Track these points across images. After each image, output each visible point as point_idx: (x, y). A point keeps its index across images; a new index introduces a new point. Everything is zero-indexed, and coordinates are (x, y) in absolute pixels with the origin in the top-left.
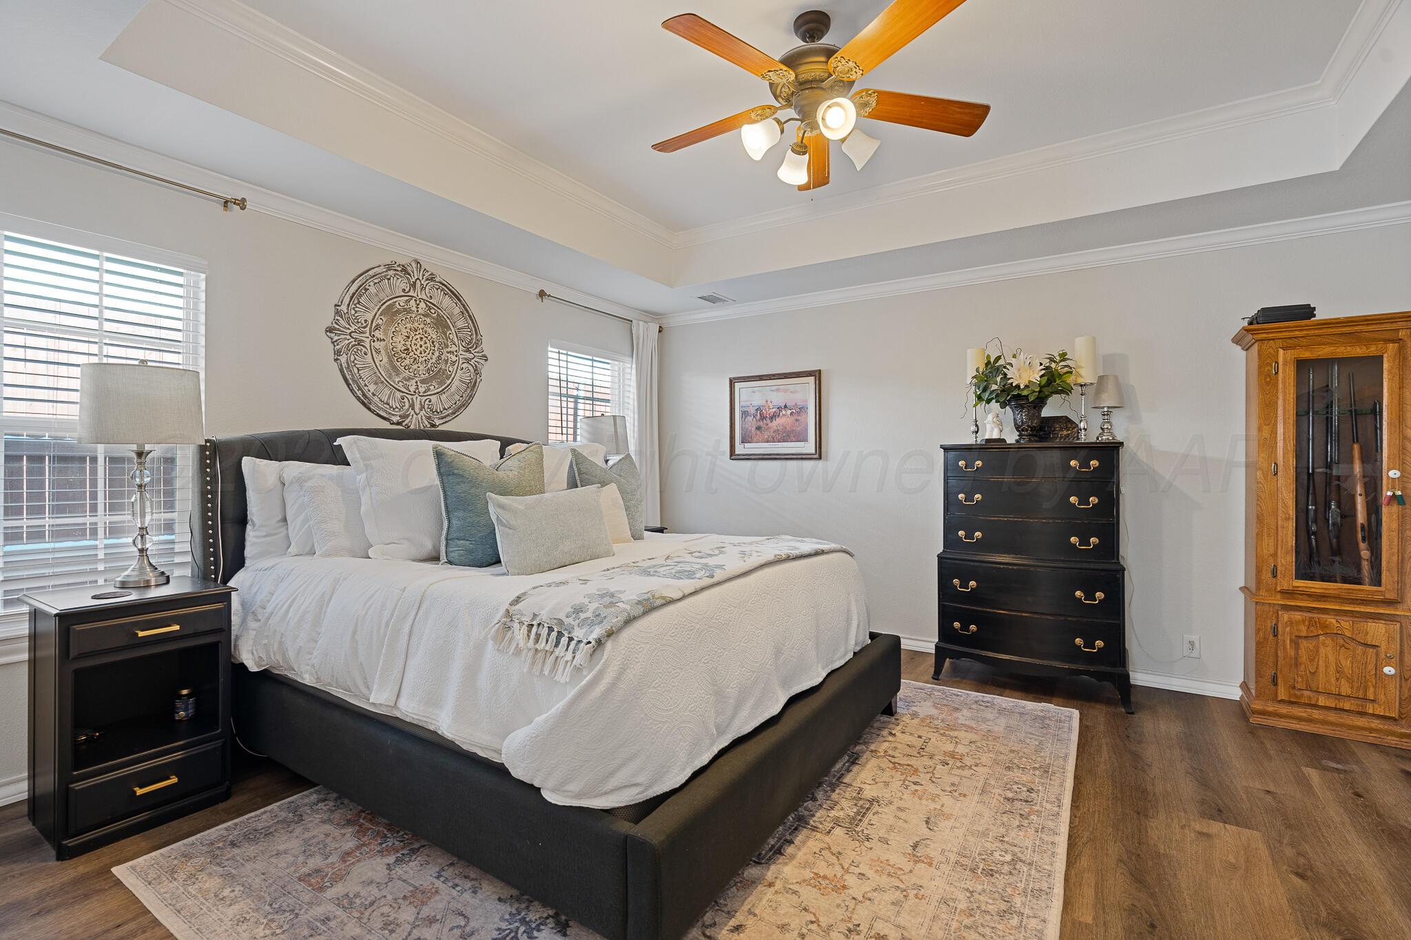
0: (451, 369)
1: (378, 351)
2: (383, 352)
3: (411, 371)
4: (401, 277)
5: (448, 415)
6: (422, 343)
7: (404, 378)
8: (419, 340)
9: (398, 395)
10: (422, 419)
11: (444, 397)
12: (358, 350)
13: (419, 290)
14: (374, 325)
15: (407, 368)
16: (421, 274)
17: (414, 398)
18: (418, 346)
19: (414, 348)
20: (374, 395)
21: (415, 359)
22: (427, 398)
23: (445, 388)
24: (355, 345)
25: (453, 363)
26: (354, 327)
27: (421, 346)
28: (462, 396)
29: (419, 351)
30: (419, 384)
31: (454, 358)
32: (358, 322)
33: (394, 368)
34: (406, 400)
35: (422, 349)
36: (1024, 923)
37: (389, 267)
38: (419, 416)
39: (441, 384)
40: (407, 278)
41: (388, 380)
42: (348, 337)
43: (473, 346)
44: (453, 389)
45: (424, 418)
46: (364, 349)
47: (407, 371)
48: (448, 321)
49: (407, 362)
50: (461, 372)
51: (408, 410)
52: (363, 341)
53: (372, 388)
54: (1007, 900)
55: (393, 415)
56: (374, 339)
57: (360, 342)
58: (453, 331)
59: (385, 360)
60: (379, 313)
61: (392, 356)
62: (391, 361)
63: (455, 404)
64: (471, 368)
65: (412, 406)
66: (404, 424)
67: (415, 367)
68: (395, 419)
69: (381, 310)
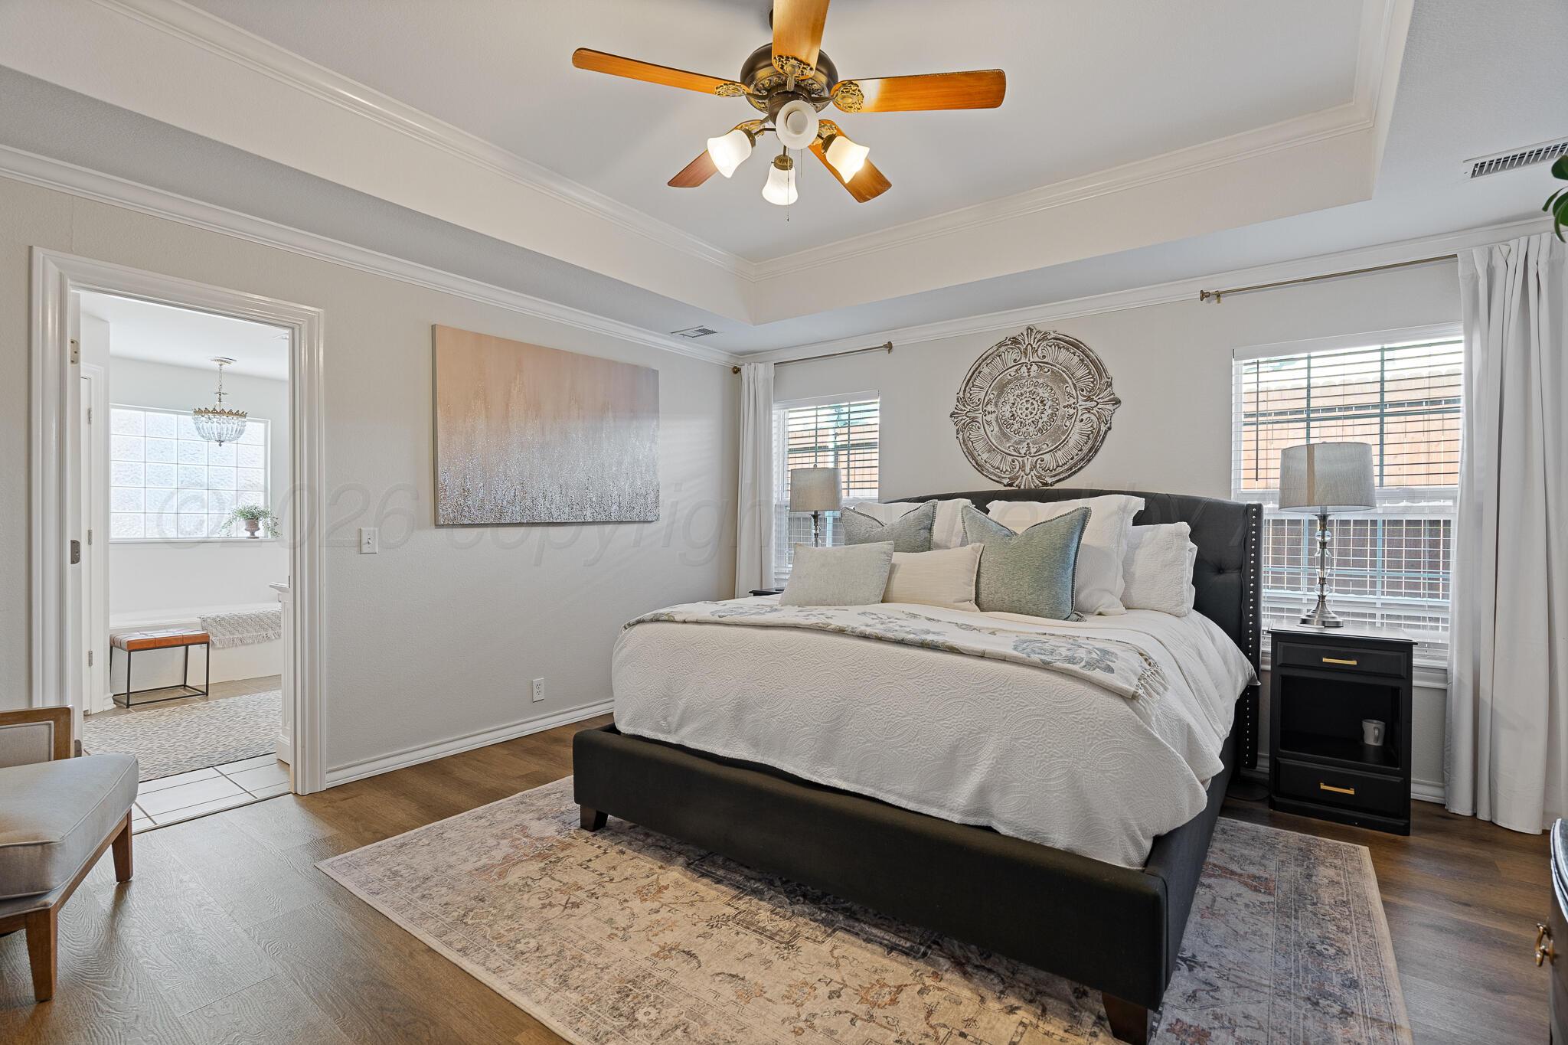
0: (1068, 424)
1: (989, 423)
2: (994, 423)
3: (1020, 434)
4: (1012, 348)
5: (1062, 472)
6: (1029, 406)
7: (1016, 443)
8: (1025, 404)
9: (1010, 459)
10: (1032, 479)
11: (1059, 454)
12: (972, 425)
13: (1031, 354)
14: (986, 400)
15: (1017, 432)
16: (1033, 337)
17: (1025, 459)
18: (1024, 409)
19: (1019, 412)
20: (986, 462)
21: (1021, 423)
22: (1038, 457)
23: (1060, 444)
24: (970, 423)
25: (1070, 417)
26: (969, 407)
27: (1027, 409)
28: (1081, 450)
29: (1024, 414)
30: (1031, 445)
31: (1072, 411)
32: (973, 403)
33: (1004, 434)
34: (1016, 462)
35: (1028, 412)
36: (545, 988)
37: (1000, 345)
38: (1030, 476)
39: (1054, 441)
40: (1018, 347)
41: (999, 447)
42: (964, 417)
43: (1095, 393)
44: (1072, 442)
45: (1034, 478)
46: (978, 424)
47: (1017, 435)
48: (1064, 374)
49: (1016, 427)
50: (1081, 424)
51: (1018, 472)
52: (977, 417)
53: (985, 456)
54: (579, 989)
55: (1003, 478)
56: (985, 413)
57: (974, 419)
58: (1071, 383)
59: (996, 429)
60: (990, 389)
61: (1003, 424)
62: (1000, 429)
63: (1072, 459)
64: (1093, 417)
65: (1022, 467)
66: (1015, 485)
67: (1024, 429)
68: (1005, 481)
69: (992, 386)
